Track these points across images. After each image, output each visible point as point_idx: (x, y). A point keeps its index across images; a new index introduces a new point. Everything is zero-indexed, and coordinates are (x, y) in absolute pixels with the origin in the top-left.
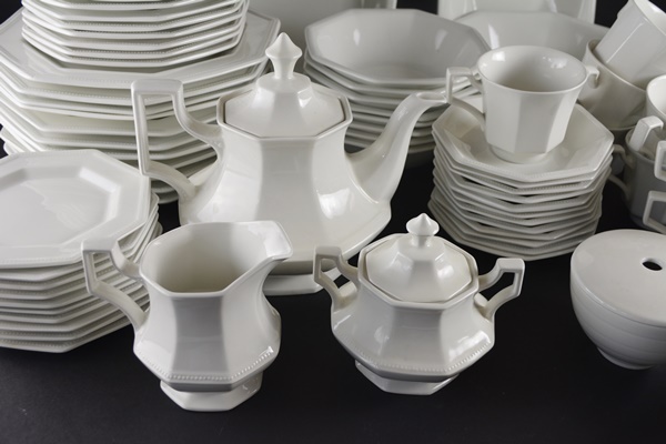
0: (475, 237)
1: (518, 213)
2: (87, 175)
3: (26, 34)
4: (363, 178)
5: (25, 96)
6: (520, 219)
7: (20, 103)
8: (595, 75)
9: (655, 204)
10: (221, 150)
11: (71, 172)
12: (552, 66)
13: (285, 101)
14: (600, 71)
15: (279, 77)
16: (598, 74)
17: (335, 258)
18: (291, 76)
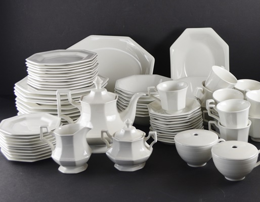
2: (43, 119)
3: (29, 82)
5: (27, 98)
7: (26, 100)
10: (81, 109)
11: (39, 118)
13: (98, 94)
14: (204, 89)
15: (96, 88)
16: (202, 89)
17: (106, 132)
18: (100, 88)
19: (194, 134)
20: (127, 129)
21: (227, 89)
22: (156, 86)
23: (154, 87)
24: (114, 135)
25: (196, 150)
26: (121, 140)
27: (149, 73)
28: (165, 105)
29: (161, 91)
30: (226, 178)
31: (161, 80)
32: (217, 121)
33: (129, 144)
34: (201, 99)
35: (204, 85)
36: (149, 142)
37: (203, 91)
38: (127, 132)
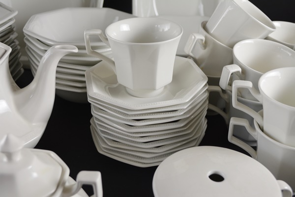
0: (110, 150)
1: (134, 133)
4: (20, 106)
6: (135, 137)
8: (202, 40)
9: (235, 126)
12: (161, 30)
14: (206, 37)
16: (204, 38)
19: (210, 173)
22: (104, 28)
23: (99, 32)
28: (125, 75)
29: (116, 43)
31: (117, 18)
32: (251, 120)
34: (197, 57)
35: (204, 27)
37: (206, 42)
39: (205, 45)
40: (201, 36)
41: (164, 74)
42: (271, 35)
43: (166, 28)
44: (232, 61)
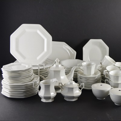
4: (67, 77)
9: (106, 81)
13: (57, 66)
15: (56, 63)
17: (61, 83)
18: (58, 63)
20: (71, 82)
21: (112, 66)
23: (80, 64)
24: (65, 85)
25: (102, 92)
26: (69, 87)
27: (74, 59)
28: (85, 72)
30: (115, 104)
32: (109, 80)
33: (72, 89)
35: (101, 64)
36: (80, 88)
38: (71, 83)
39: (101, 67)
40: (100, 65)
41: (93, 72)
42: (115, 65)
43: (93, 64)
44: (106, 69)
